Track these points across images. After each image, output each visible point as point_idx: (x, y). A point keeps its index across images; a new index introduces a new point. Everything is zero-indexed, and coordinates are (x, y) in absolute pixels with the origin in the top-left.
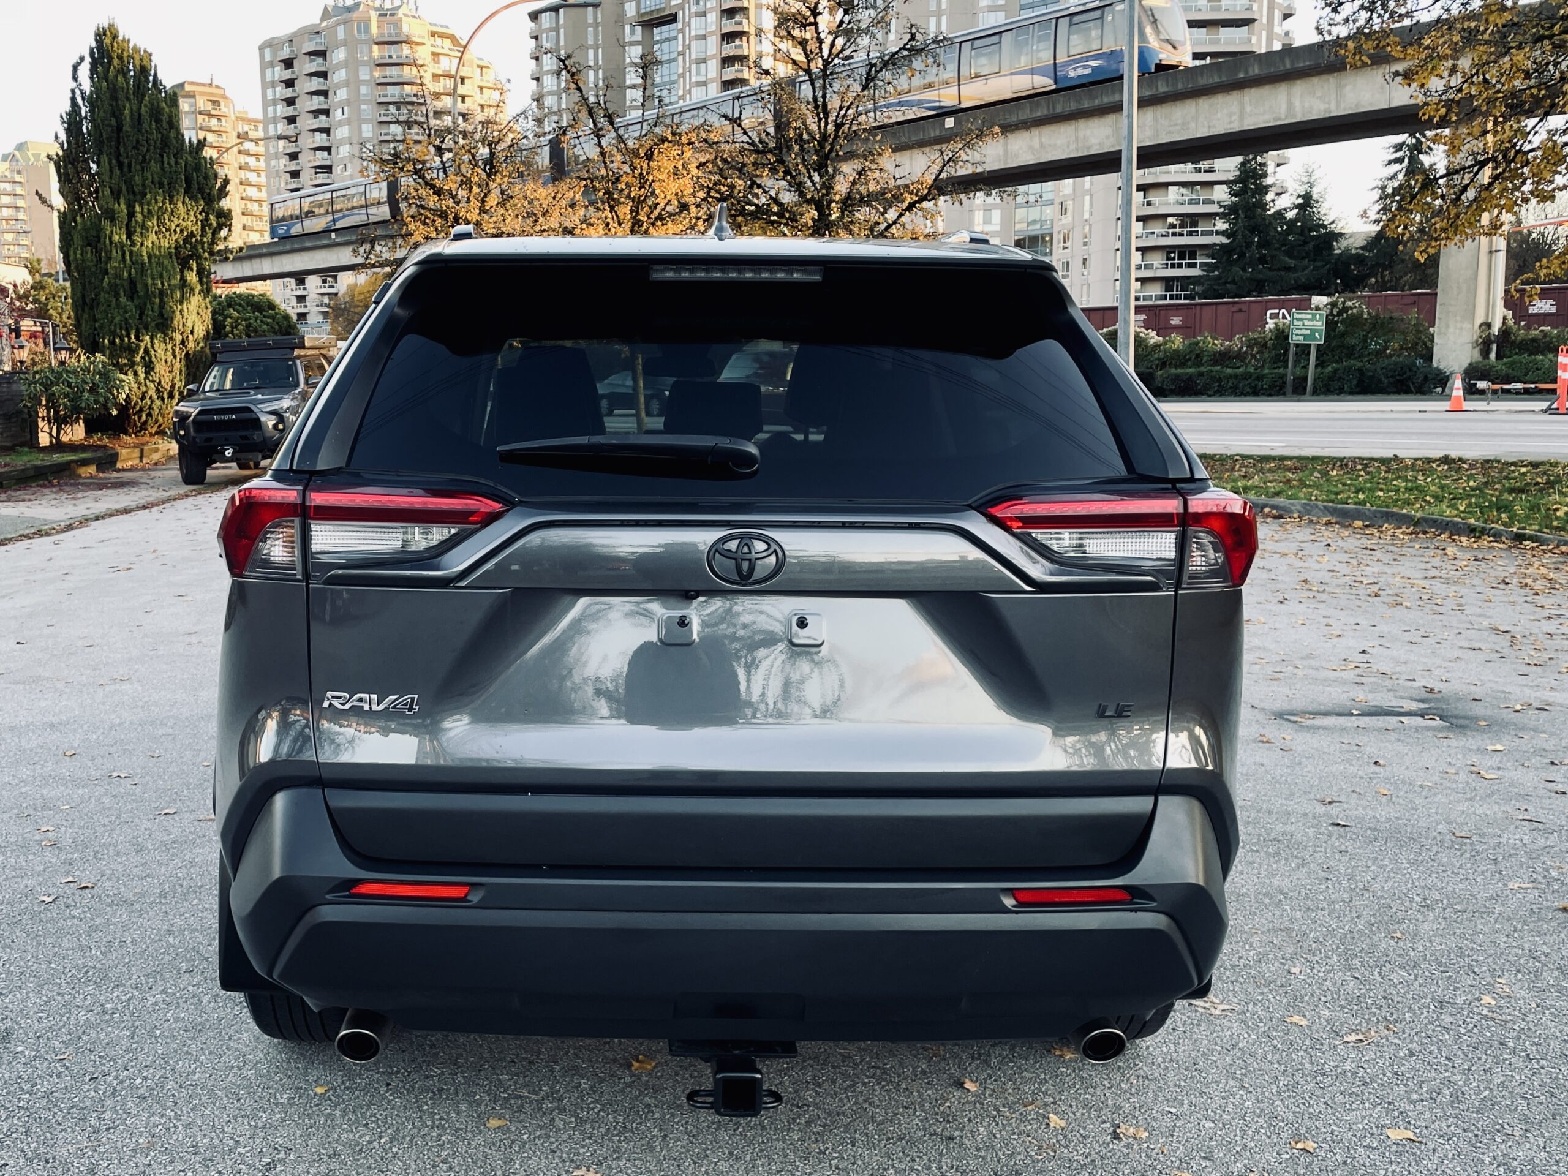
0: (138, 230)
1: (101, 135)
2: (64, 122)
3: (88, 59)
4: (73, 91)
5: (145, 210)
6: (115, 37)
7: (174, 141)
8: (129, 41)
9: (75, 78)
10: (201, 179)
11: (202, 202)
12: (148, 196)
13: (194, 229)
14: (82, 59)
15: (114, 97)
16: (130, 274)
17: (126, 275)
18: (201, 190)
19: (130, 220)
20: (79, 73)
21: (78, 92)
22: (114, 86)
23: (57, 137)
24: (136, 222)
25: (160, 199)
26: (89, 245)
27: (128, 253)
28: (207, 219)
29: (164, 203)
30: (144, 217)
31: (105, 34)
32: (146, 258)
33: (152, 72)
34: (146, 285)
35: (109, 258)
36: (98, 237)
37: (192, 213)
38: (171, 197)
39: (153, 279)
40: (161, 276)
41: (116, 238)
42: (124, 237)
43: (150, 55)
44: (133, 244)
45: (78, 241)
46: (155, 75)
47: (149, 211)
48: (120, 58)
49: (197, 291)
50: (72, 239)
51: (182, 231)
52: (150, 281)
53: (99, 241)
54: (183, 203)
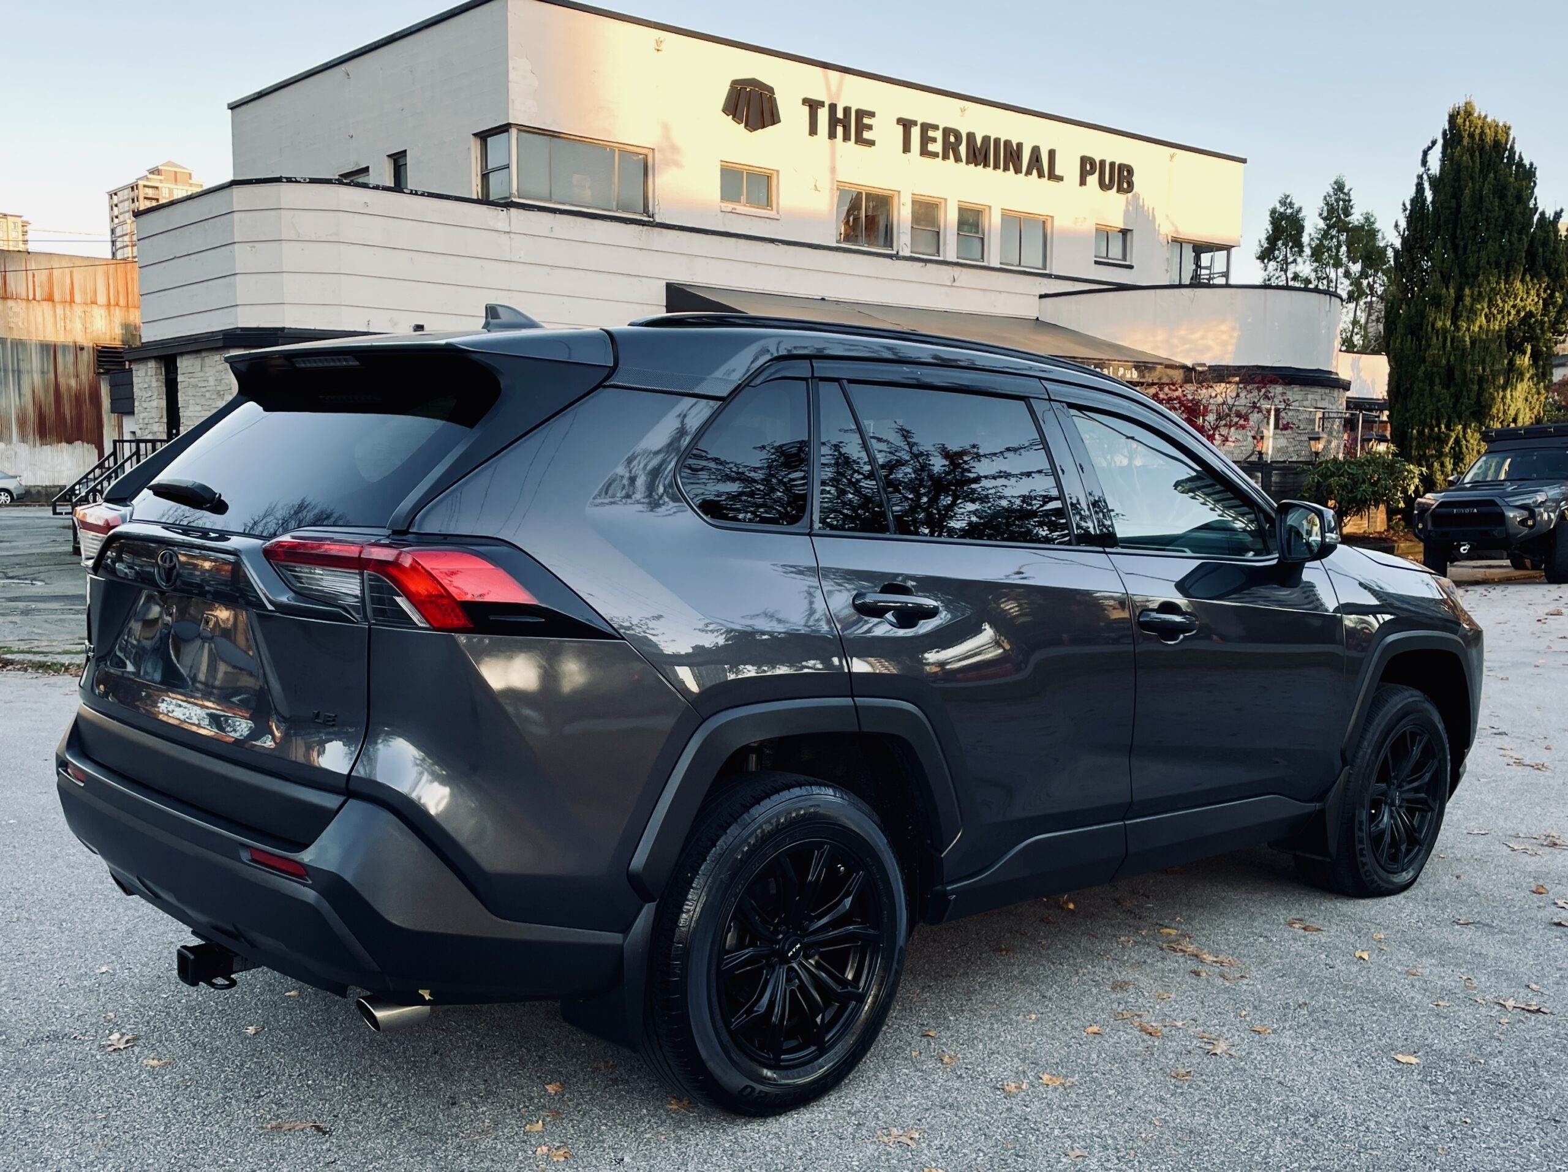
0: (1465, 314)
1: (1439, 219)
2: (1405, 210)
3: (1440, 142)
4: (1420, 177)
5: (1476, 293)
6: (1468, 114)
7: (1519, 217)
8: (1486, 117)
9: (1424, 162)
10: (1548, 254)
11: (1546, 279)
12: (1481, 278)
13: (1533, 309)
14: (1434, 143)
15: (1457, 179)
16: (1449, 361)
17: (1444, 362)
18: (1547, 266)
19: (1457, 304)
20: (1429, 158)
21: (1425, 177)
22: (1459, 165)
23: (1396, 226)
24: (1464, 306)
25: (1493, 279)
26: (1412, 333)
27: (1449, 339)
28: (1552, 296)
29: (1498, 283)
30: (1474, 300)
31: (1458, 113)
32: (1468, 343)
33: (1508, 147)
34: (1465, 372)
35: (1429, 346)
36: (1421, 325)
37: (1532, 292)
38: (1507, 277)
39: (1473, 365)
40: (1483, 362)
41: (1439, 324)
42: (1448, 323)
43: (1509, 128)
44: (1458, 329)
45: (1401, 328)
46: (1512, 147)
47: (1480, 293)
48: (1471, 136)
49: (1528, 375)
50: (1396, 329)
51: (1518, 312)
52: (1469, 367)
53: (1421, 329)
54: (1522, 281)
